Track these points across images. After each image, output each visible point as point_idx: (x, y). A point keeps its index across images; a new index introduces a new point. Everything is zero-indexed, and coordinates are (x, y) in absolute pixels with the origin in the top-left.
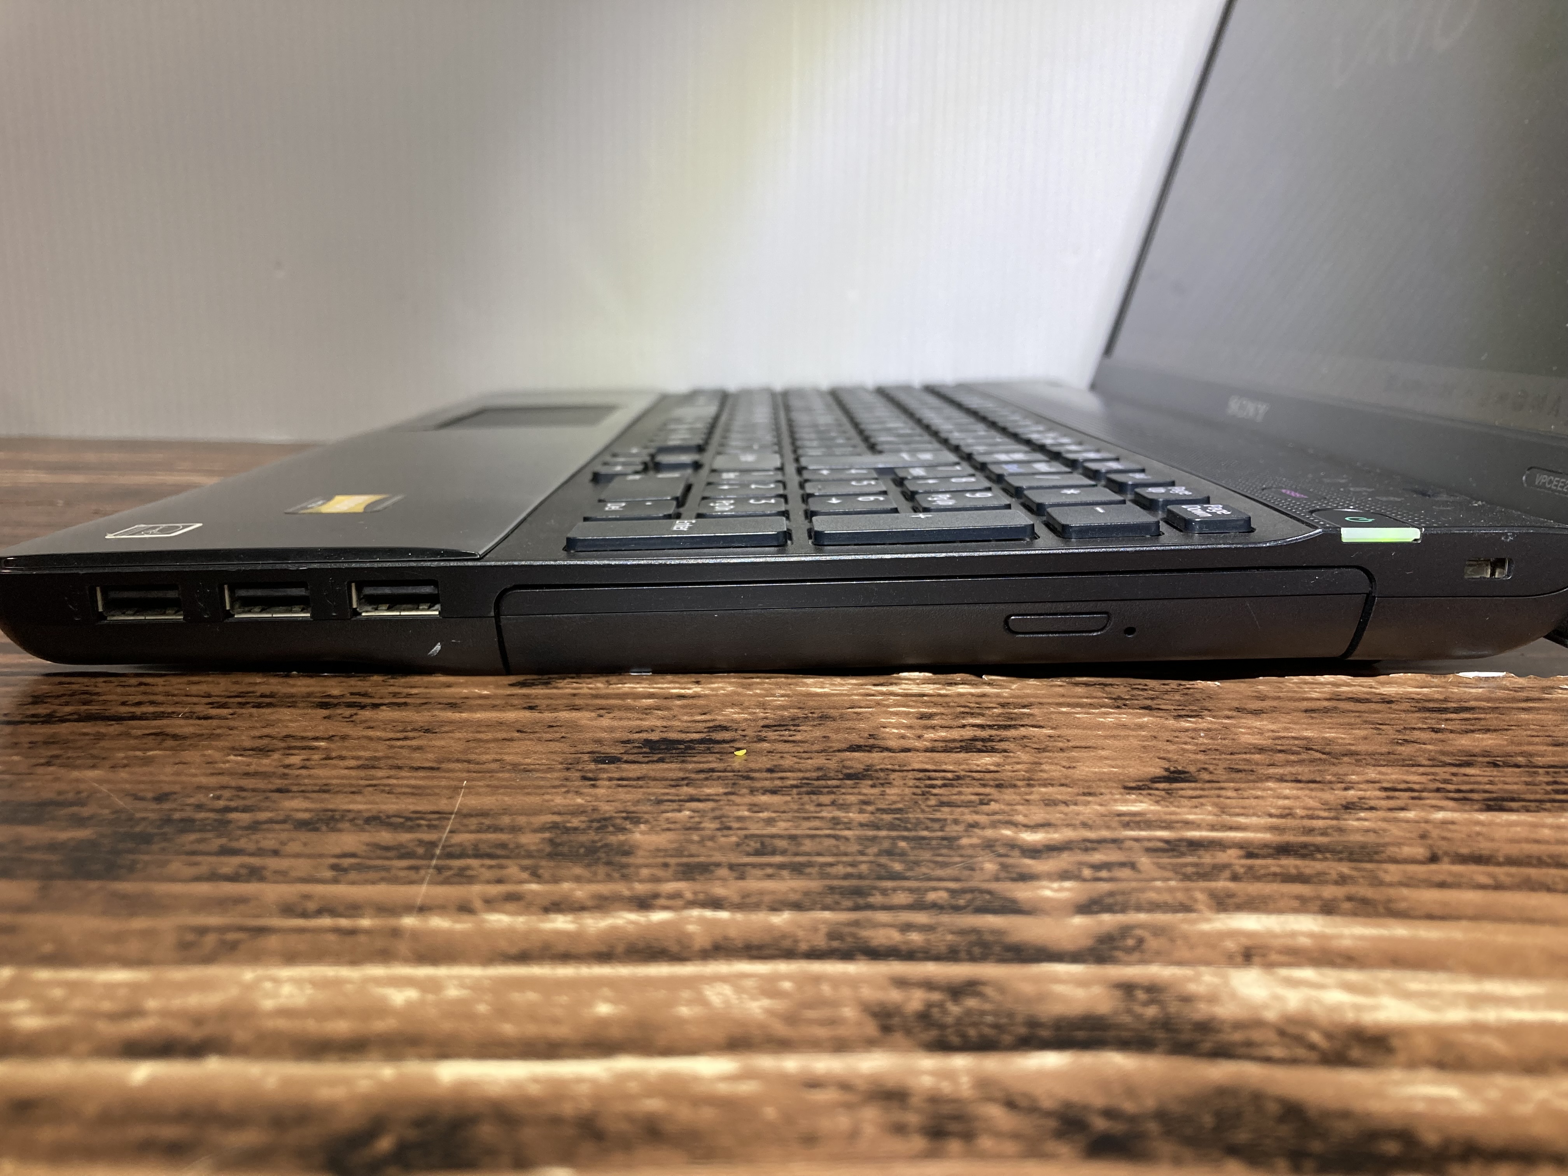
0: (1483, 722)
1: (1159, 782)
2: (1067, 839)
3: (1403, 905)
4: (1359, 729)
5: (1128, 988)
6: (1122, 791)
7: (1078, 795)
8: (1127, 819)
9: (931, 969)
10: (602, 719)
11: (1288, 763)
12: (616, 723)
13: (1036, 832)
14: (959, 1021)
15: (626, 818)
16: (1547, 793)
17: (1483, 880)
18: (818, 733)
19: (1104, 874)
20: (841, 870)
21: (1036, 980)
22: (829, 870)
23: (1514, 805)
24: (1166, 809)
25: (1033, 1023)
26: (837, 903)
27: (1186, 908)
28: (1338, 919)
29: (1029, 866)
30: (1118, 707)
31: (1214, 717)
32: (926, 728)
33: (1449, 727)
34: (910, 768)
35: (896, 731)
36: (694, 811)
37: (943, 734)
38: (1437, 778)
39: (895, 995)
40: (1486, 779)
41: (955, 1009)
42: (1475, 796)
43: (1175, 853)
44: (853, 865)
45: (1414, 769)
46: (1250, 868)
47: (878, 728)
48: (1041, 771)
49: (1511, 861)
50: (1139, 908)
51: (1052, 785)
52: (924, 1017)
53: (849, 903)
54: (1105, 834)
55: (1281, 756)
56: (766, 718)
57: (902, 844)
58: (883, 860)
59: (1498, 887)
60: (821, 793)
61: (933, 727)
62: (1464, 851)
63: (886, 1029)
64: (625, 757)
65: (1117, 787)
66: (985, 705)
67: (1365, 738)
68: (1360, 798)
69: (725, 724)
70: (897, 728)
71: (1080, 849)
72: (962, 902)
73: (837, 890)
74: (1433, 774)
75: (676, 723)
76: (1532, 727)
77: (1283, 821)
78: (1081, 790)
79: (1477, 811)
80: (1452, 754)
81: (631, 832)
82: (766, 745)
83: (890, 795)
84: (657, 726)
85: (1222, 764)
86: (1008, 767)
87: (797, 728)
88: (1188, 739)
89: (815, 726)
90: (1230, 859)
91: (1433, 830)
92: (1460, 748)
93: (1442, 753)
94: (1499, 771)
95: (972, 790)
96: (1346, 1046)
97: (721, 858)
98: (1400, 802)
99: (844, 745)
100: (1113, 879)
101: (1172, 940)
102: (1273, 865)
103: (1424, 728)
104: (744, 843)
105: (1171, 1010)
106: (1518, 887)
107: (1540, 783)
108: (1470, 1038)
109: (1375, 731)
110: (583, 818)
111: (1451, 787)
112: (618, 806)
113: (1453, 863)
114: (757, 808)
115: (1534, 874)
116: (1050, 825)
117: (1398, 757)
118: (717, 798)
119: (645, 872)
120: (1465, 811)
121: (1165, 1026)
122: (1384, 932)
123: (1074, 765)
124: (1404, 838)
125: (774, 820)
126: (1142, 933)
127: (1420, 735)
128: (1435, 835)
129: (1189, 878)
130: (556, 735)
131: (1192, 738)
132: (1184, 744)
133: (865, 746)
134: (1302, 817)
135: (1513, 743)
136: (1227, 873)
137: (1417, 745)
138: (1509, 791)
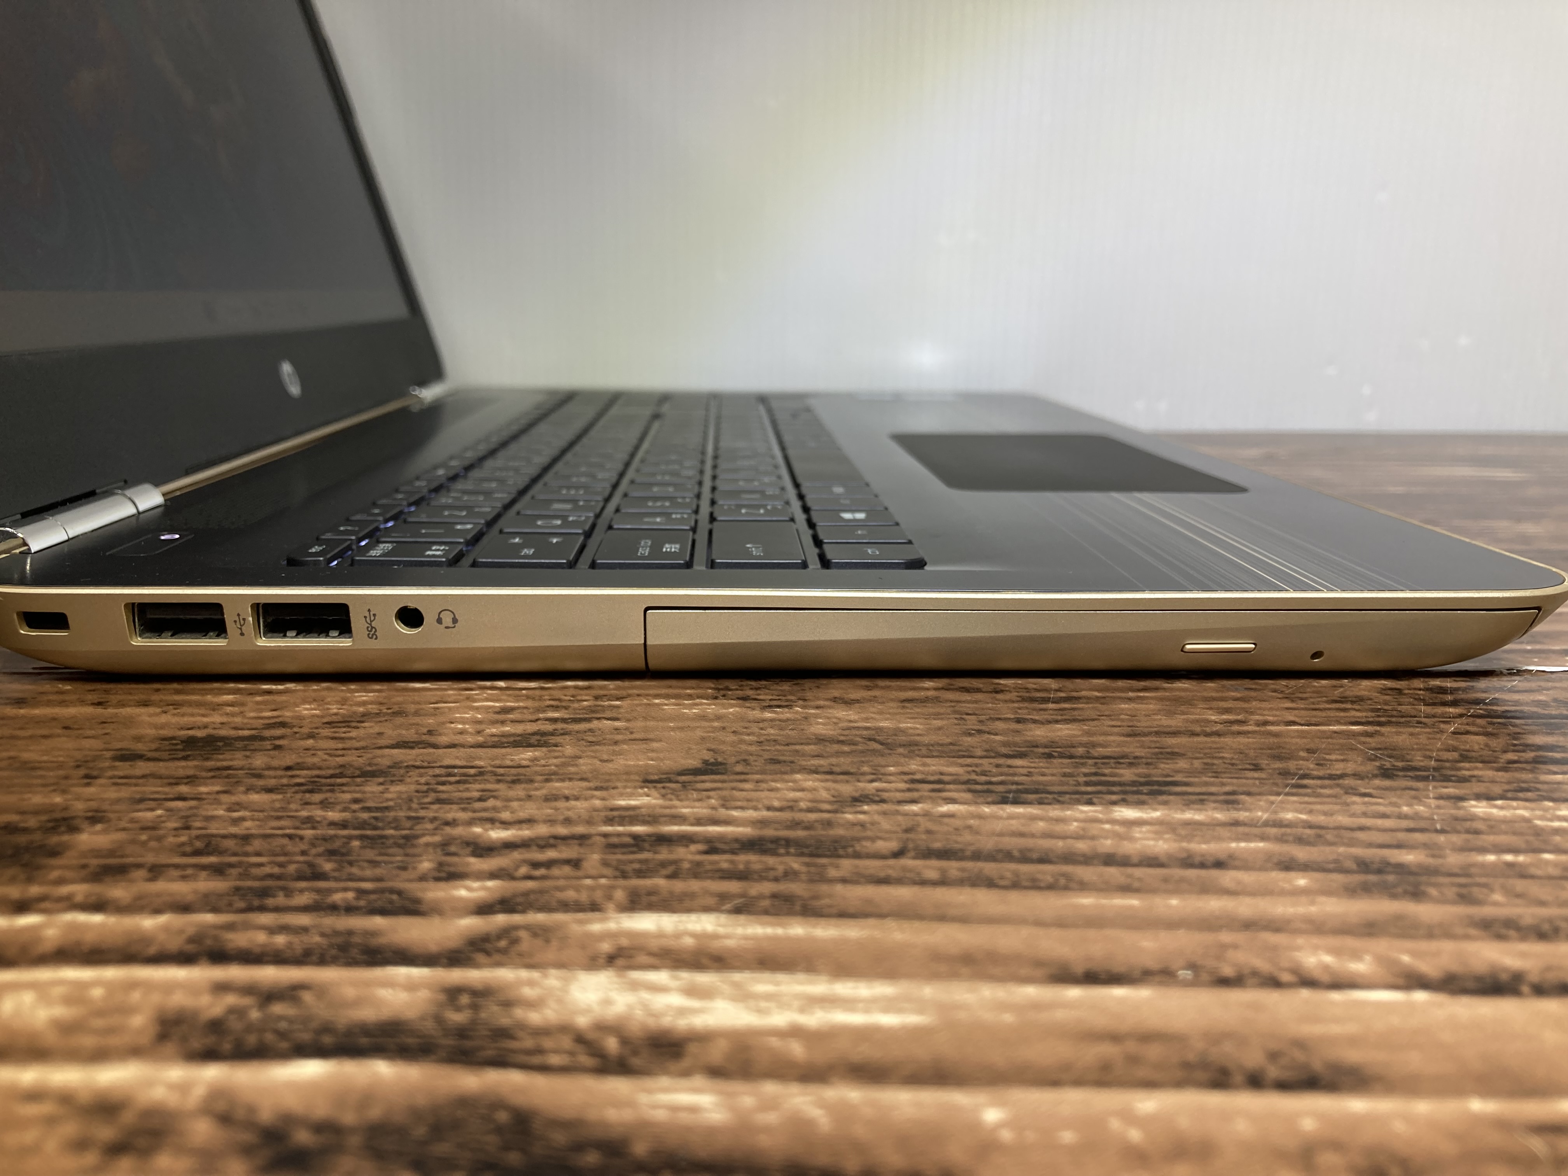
0: (1076, 713)
1: (685, 775)
2: (534, 836)
3: (826, 901)
4: (942, 719)
5: (453, 993)
6: (640, 784)
7: (590, 789)
8: (615, 813)
9: (267, 973)
11: (838, 754)
12: (174, 720)
13: (507, 829)
14: (248, 1029)
15: (86, 818)
16: (1078, 784)
17: (932, 875)
18: (377, 729)
19: (542, 871)
20: (268, 870)
21: (368, 984)
22: (255, 871)
23: (1031, 797)
24: (668, 803)
25: (327, 1028)
26: (230, 905)
27: (594, 907)
28: (742, 918)
29: (468, 864)
30: (716, 698)
31: (803, 707)
32: (494, 722)
33: (1037, 718)
34: (438, 764)
35: (460, 726)
36: (168, 810)
37: (508, 729)
38: (977, 769)
40: (1024, 771)
42: (1001, 788)
43: (634, 849)
44: (281, 865)
45: (960, 761)
46: (699, 864)
47: (443, 723)
48: (573, 765)
49: (977, 856)
50: (541, 910)
51: (570, 779)
52: (216, 1026)
53: (242, 905)
54: (580, 829)
55: (836, 747)
56: (336, 714)
57: (356, 843)
58: (320, 860)
59: (943, 882)
60: (320, 791)
61: (503, 722)
62: (937, 845)
63: (162, 1038)
64: (150, 755)
65: (637, 781)
66: (579, 698)
67: (940, 728)
68: (878, 791)
69: (288, 720)
70: (464, 723)
71: (538, 846)
72: (362, 903)
73: (241, 893)
74: (977, 765)
75: (238, 720)
76: (1122, 717)
77: (777, 814)
78: (598, 784)
79: (988, 803)
80: (1016, 744)
81: (82, 832)
82: (309, 742)
83: (390, 792)
84: (214, 723)
85: (767, 756)
86: (543, 762)
87: (359, 725)
88: (756, 730)
89: (380, 722)
90: (686, 854)
91: (925, 824)
92: (1029, 738)
93: (1005, 744)
94: (1047, 762)
95: (482, 786)
96: (635, 1053)
97: (150, 858)
98: (915, 795)
99: (391, 742)
100: (543, 878)
101: (548, 941)
102: (726, 861)
103: (1010, 719)
104: (190, 843)
105: (483, 1015)
106: (960, 882)
107: (1078, 775)
108: (775, 1042)
109: (956, 722)
110: (44, 818)
111: (983, 779)
112: (93, 805)
113: (915, 858)
114: (238, 807)
115: (989, 868)
116: (530, 821)
117: (957, 748)
118: (204, 796)
119: (55, 874)
120: (976, 803)
121: (462, 1032)
122: (780, 931)
123: (613, 758)
124: (887, 832)
125: (243, 819)
126: (523, 934)
127: (1000, 725)
128: (921, 829)
129: (624, 875)
130: (101, 732)
131: (762, 729)
132: (749, 735)
133: (413, 742)
134: (801, 810)
135: (1088, 733)
136: (670, 870)
137: (987, 736)
138: (1039, 783)
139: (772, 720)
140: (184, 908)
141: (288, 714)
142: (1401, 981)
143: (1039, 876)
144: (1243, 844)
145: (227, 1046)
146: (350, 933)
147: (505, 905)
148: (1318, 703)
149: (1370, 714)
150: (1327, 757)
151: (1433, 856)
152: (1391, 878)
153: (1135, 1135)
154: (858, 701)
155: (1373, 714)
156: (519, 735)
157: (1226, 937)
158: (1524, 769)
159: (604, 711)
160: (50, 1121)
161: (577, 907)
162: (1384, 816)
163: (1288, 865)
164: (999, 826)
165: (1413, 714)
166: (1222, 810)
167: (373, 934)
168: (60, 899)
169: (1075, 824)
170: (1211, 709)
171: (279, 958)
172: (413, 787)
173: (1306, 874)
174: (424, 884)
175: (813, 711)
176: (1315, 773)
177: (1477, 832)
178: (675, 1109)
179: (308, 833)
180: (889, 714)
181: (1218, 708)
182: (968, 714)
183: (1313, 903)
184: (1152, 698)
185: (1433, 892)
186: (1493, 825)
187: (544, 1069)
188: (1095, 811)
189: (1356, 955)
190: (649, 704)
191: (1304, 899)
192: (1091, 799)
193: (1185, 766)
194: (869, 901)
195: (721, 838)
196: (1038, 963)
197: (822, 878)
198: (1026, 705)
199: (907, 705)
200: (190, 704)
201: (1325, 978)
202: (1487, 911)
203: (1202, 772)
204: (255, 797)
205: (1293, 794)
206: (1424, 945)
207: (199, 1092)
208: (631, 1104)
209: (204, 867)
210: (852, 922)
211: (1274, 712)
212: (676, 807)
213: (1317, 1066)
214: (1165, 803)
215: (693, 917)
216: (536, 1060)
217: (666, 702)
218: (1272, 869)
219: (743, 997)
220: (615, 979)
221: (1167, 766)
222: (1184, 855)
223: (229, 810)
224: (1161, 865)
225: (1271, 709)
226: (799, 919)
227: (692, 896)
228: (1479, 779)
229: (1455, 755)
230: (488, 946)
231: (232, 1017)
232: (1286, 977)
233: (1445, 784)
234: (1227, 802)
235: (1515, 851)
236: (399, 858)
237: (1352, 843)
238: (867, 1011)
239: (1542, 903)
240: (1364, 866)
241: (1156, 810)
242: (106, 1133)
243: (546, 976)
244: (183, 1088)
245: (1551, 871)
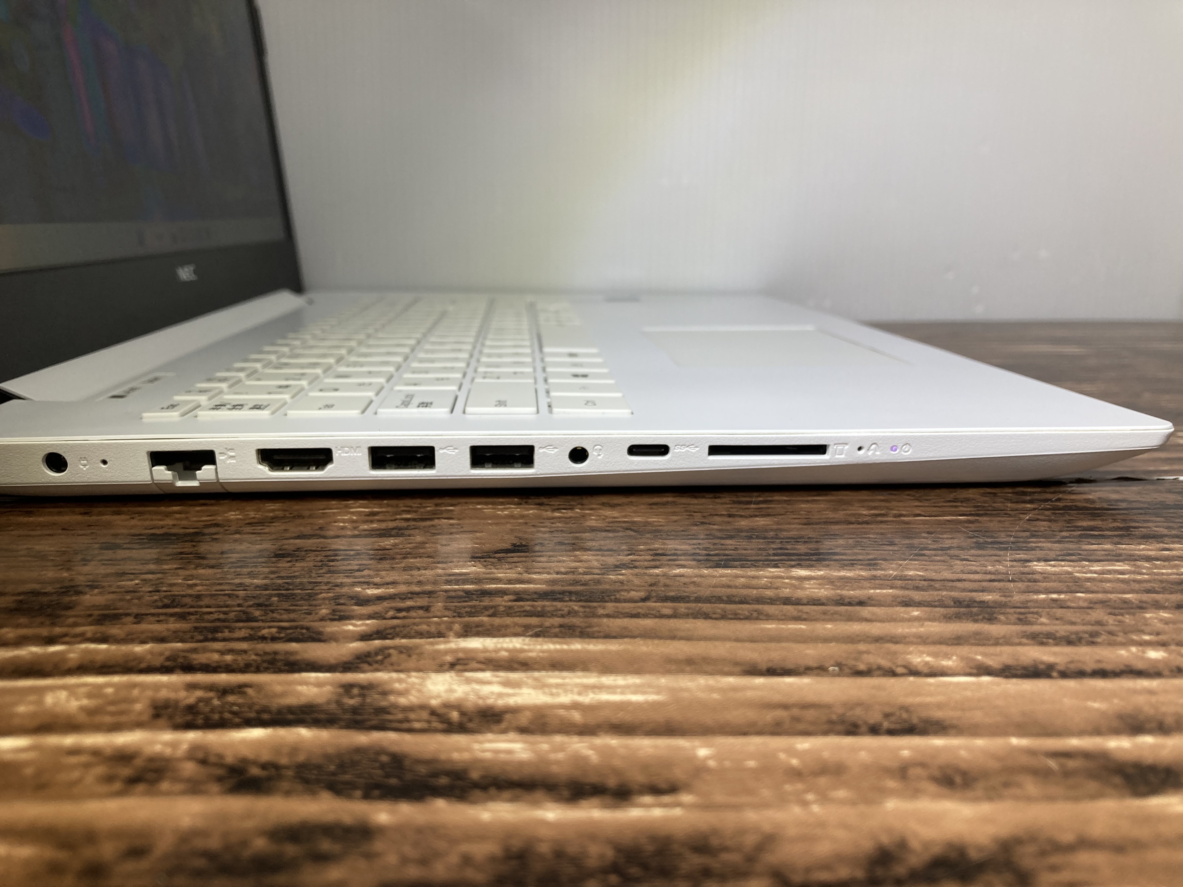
0: (770, 510)
1: (500, 553)
2: (397, 593)
3: (595, 629)
4: (677, 515)
5: (348, 688)
6: (469, 559)
7: (434, 563)
8: (452, 578)
9: (223, 678)
10: (132, 520)
11: (605, 538)
12: (139, 523)
13: (378, 588)
14: (212, 711)
15: (87, 586)
16: (769, 555)
17: (667, 611)
19: (404, 614)
20: (215, 616)
21: (289, 683)
22: (207, 617)
23: (736, 563)
24: (489, 571)
25: (265, 710)
26: (192, 637)
27: (440, 635)
28: (540, 639)
29: (354, 610)
30: (521, 504)
31: (580, 509)
32: (366, 522)
33: (743, 514)
34: (328, 549)
35: (342, 524)
36: (143, 580)
37: (375, 525)
38: (700, 547)
39: (182, 694)
40: (733, 547)
41: (216, 702)
42: (716, 558)
43: (467, 599)
44: (225, 613)
45: (689, 541)
46: (510, 608)
47: (330, 522)
48: (422, 548)
49: (698, 600)
50: (404, 637)
51: (420, 557)
52: (191, 709)
53: (200, 637)
54: (429, 588)
55: (604, 534)
56: (253, 518)
57: (275, 599)
58: (251, 610)
59: (675, 616)
60: (247, 567)
61: (372, 522)
62: (672, 594)
63: (157, 716)
64: (125, 545)
65: (467, 557)
66: (424, 505)
67: (675, 521)
68: (632, 561)
69: (221, 522)
71: (400, 598)
72: (282, 635)
73: (199, 630)
74: (700, 544)
75: (185, 522)
76: (802, 512)
77: (564, 576)
79: (707, 568)
80: (728, 531)
81: (86, 593)
82: (237, 536)
83: (295, 567)
84: (168, 525)
85: (556, 540)
86: (401, 546)
87: (270, 524)
88: (549, 524)
89: (285, 522)
90: (501, 602)
91: (663, 580)
92: (736, 527)
93: (719, 530)
94: (748, 542)
95: (360, 562)
96: (470, 720)
97: (135, 610)
98: (658, 563)
99: (294, 535)
100: (404, 618)
101: (410, 656)
102: (529, 606)
103: (724, 515)
104: (161, 600)
105: (368, 700)
106: (686, 616)
107: (769, 549)
108: (562, 712)
109: (687, 517)
110: (58, 586)
111: (705, 552)
112: (91, 577)
113: (656, 602)
114: (192, 577)
115: (706, 607)
116: (394, 583)
117: (686, 533)
118: (167, 571)
119: (71, 620)
120: (699, 568)
121: (355, 710)
122: (565, 647)
123: (450, 543)
124: (638, 586)
125: (196, 585)
126: (391, 651)
127: (718, 519)
128: (661, 584)
129: (460, 616)
130: (89, 532)
131: (552, 523)
132: (544, 527)
133: (310, 535)
134: (580, 574)
135: (778, 523)
136: (491, 611)
137: (707, 526)
138: (742, 555)
139: (560, 518)
140: (162, 640)
141: (220, 518)
142: (975, 671)
143: (740, 612)
144: (878, 591)
145: (200, 721)
146: (276, 653)
147: (380, 634)
148: (938, 502)
149: (972, 509)
150: (940, 536)
151: (1005, 596)
152: (975, 610)
153: (795, 762)
154: (619, 505)
155: (975, 509)
156: (384, 530)
157: (862, 647)
158: (1072, 542)
159: (442, 514)
160: (87, 766)
161: (429, 635)
162: (976, 572)
163: (907, 603)
164: (714, 581)
165: (1002, 509)
166: (866, 570)
167: (291, 653)
168: (76, 636)
169: (765, 579)
170: (863, 507)
171: (229, 669)
172: (311, 564)
173: (919, 608)
174: (323, 623)
175: (588, 512)
176: (932, 546)
177: (1035, 581)
178: (497, 752)
179: (242, 593)
180: (641, 513)
181: (868, 507)
182: (695, 512)
183: (922, 626)
184: (823, 500)
185: (1002, 617)
186: (1046, 577)
187: (410, 731)
188: (780, 572)
189: (947, 656)
190: (474, 509)
191: (916, 624)
192: (777, 564)
193: (842, 543)
194: (625, 628)
195: (525, 591)
196: (736, 664)
197: (595, 615)
198: (736, 506)
199: (653, 507)
200: (150, 513)
201: (926, 670)
202: (1036, 628)
203: (854, 547)
204: (201, 571)
205: (915, 560)
206: (991, 650)
207: (185, 747)
208: (468, 750)
209: (172, 615)
210: (614, 640)
211: (908, 509)
212: (494, 573)
213: (915, 721)
214: (828, 566)
215: (507, 639)
216: (405, 725)
217: (485, 507)
218: (897, 606)
219: (541, 686)
220: (456, 678)
221: (830, 543)
222: (839, 598)
223: (185, 579)
224: (823, 604)
225: (905, 507)
226: (579, 639)
227: (507, 626)
228: (1041, 549)
229: (1028, 534)
230: (369, 659)
231: (201, 704)
232: (900, 670)
233: (1018, 552)
234: (869, 565)
235: (1059, 592)
236: (305, 608)
237: (952, 589)
238: (622, 693)
239: (1073, 623)
240: (958, 603)
241: (820, 570)
242: (126, 771)
243: (409, 677)
244: (174, 745)
245: (1082, 604)
